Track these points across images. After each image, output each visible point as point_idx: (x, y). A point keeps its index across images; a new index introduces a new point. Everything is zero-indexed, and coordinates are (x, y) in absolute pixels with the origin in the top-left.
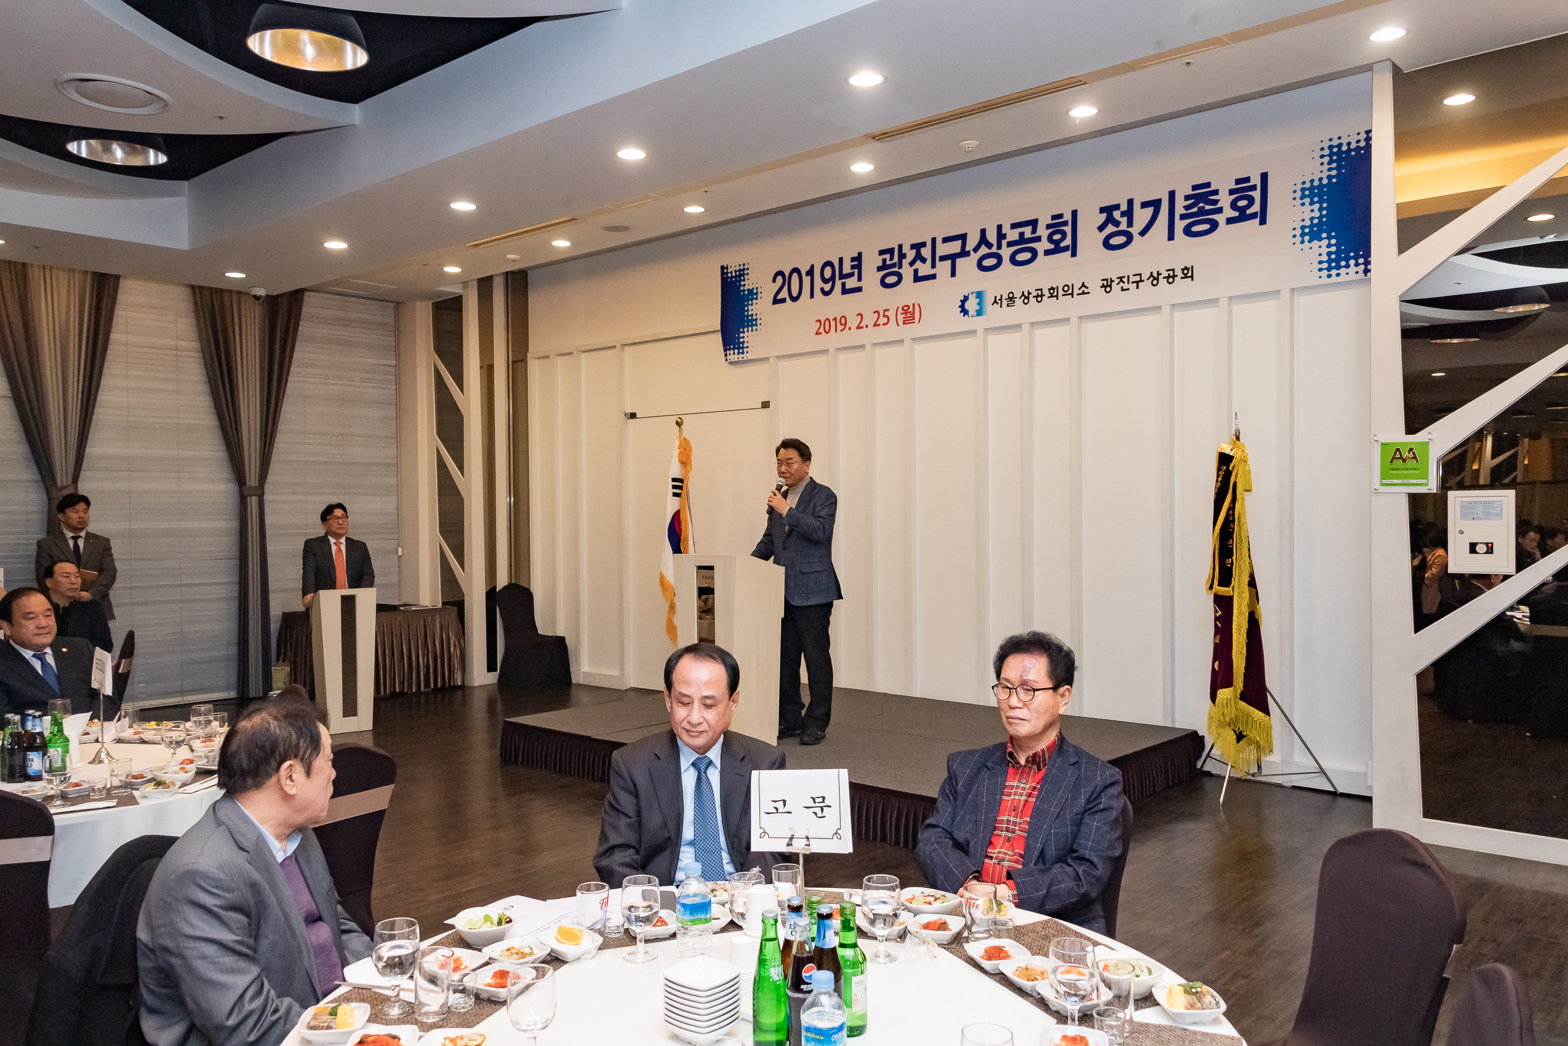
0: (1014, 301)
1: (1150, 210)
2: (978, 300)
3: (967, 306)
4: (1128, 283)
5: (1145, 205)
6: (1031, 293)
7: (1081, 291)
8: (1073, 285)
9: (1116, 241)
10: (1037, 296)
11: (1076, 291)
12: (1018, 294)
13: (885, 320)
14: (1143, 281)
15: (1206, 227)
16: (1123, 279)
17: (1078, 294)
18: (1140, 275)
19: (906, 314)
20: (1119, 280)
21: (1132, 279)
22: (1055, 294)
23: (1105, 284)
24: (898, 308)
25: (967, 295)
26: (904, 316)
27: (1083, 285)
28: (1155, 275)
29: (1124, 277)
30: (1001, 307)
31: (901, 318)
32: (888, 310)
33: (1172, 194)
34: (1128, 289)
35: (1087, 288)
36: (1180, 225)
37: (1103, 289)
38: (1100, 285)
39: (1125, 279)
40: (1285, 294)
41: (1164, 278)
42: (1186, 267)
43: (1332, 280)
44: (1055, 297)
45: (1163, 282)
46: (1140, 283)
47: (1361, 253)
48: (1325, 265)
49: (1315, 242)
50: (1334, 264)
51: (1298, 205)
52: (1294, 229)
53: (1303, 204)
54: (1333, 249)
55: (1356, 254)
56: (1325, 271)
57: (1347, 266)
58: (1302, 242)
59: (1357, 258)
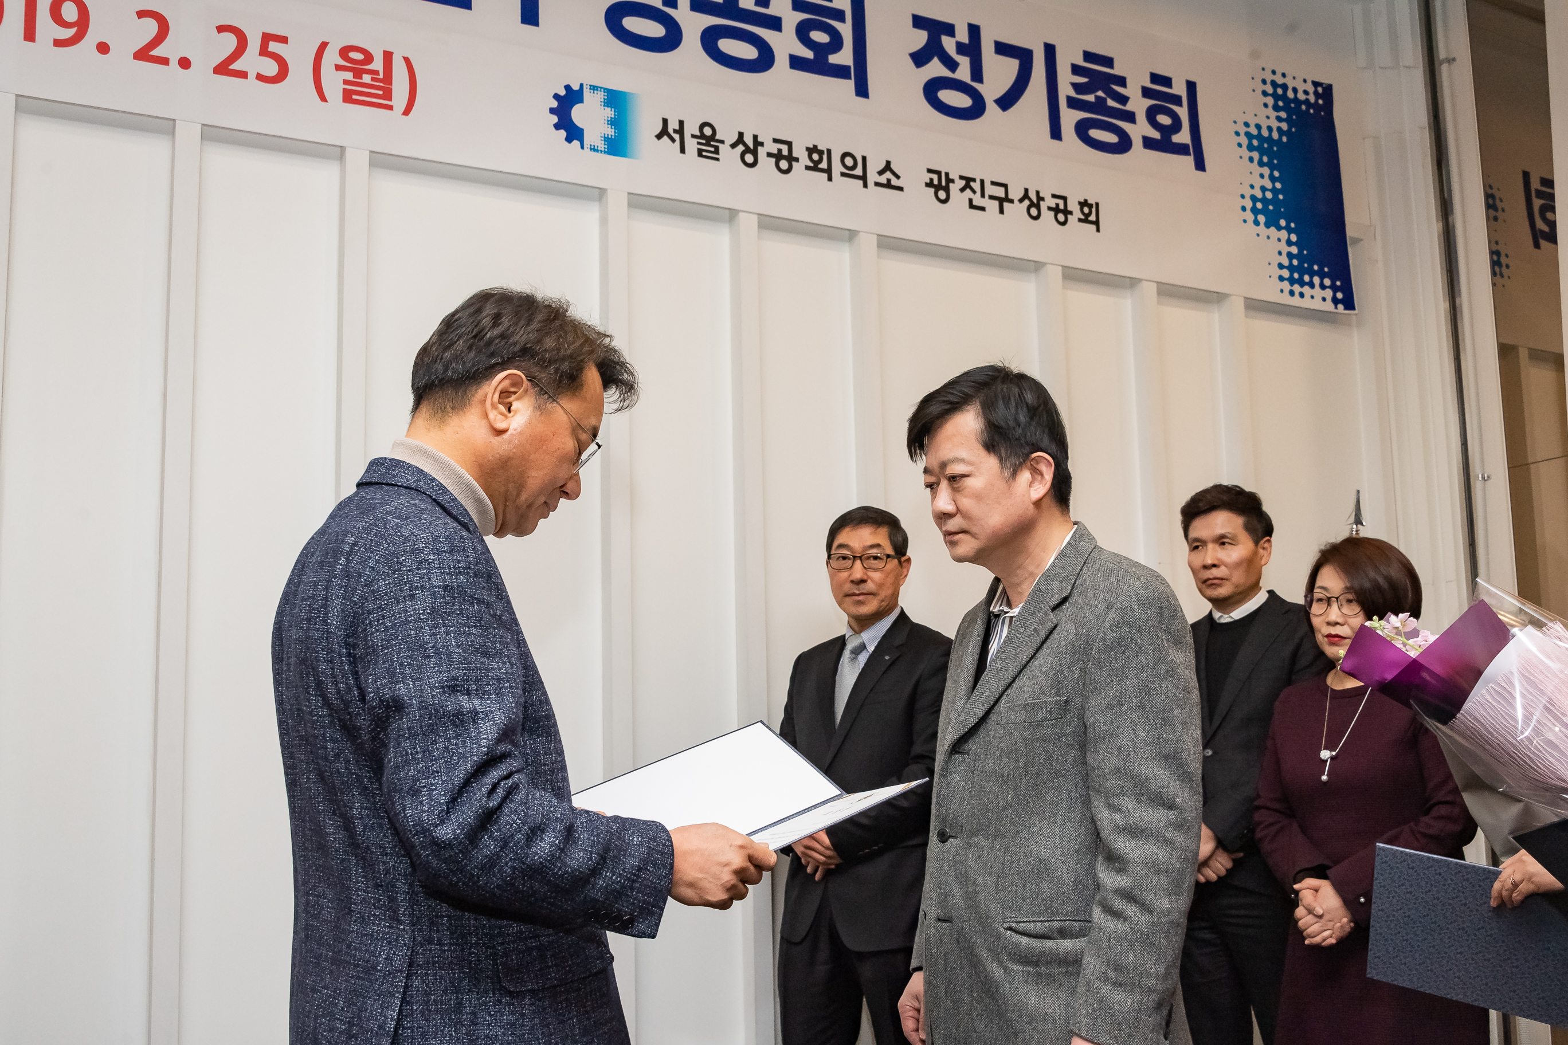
0: (717, 151)
1: (1011, 66)
2: (609, 113)
3: (578, 114)
4: (983, 195)
5: (1002, 49)
6: (762, 144)
7: (883, 179)
8: (864, 159)
9: (950, 97)
10: (778, 157)
11: (872, 177)
12: (727, 134)
13: (271, 68)
14: (1012, 201)
15: (1111, 138)
16: (972, 184)
17: (877, 184)
18: (1005, 186)
19: (358, 74)
20: (963, 183)
21: (990, 190)
22: (824, 165)
23: (936, 182)
24: (324, 45)
25: (576, 87)
26: (349, 76)
27: (888, 167)
28: (1033, 196)
29: (974, 180)
30: (683, 150)
31: (334, 81)
32: (284, 40)
33: (1050, 51)
34: (983, 209)
35: (898, 177)
36: (1070, 118)
37: (932, 190)
38: (928, 181)
39: (976, 186)
40: (1238, 305)
41: (1050, 209)
42: (1086, 201)
43: (1296, 301)
44: (822, 170)
45: (1047, 216)
46: (1006, 204)
47: (1326, 269)
48: (1286, 273)
49: (1273, 229)
50: (1296, 276)
51: (1246, 159)
52: (1243, 196)
53: (1251, 160)
54: (1294, 250)
55: (1321, 269)
56: (1286, 283)
57: (1312, 285)
58: (1256, 223)
59: (1322, 276)
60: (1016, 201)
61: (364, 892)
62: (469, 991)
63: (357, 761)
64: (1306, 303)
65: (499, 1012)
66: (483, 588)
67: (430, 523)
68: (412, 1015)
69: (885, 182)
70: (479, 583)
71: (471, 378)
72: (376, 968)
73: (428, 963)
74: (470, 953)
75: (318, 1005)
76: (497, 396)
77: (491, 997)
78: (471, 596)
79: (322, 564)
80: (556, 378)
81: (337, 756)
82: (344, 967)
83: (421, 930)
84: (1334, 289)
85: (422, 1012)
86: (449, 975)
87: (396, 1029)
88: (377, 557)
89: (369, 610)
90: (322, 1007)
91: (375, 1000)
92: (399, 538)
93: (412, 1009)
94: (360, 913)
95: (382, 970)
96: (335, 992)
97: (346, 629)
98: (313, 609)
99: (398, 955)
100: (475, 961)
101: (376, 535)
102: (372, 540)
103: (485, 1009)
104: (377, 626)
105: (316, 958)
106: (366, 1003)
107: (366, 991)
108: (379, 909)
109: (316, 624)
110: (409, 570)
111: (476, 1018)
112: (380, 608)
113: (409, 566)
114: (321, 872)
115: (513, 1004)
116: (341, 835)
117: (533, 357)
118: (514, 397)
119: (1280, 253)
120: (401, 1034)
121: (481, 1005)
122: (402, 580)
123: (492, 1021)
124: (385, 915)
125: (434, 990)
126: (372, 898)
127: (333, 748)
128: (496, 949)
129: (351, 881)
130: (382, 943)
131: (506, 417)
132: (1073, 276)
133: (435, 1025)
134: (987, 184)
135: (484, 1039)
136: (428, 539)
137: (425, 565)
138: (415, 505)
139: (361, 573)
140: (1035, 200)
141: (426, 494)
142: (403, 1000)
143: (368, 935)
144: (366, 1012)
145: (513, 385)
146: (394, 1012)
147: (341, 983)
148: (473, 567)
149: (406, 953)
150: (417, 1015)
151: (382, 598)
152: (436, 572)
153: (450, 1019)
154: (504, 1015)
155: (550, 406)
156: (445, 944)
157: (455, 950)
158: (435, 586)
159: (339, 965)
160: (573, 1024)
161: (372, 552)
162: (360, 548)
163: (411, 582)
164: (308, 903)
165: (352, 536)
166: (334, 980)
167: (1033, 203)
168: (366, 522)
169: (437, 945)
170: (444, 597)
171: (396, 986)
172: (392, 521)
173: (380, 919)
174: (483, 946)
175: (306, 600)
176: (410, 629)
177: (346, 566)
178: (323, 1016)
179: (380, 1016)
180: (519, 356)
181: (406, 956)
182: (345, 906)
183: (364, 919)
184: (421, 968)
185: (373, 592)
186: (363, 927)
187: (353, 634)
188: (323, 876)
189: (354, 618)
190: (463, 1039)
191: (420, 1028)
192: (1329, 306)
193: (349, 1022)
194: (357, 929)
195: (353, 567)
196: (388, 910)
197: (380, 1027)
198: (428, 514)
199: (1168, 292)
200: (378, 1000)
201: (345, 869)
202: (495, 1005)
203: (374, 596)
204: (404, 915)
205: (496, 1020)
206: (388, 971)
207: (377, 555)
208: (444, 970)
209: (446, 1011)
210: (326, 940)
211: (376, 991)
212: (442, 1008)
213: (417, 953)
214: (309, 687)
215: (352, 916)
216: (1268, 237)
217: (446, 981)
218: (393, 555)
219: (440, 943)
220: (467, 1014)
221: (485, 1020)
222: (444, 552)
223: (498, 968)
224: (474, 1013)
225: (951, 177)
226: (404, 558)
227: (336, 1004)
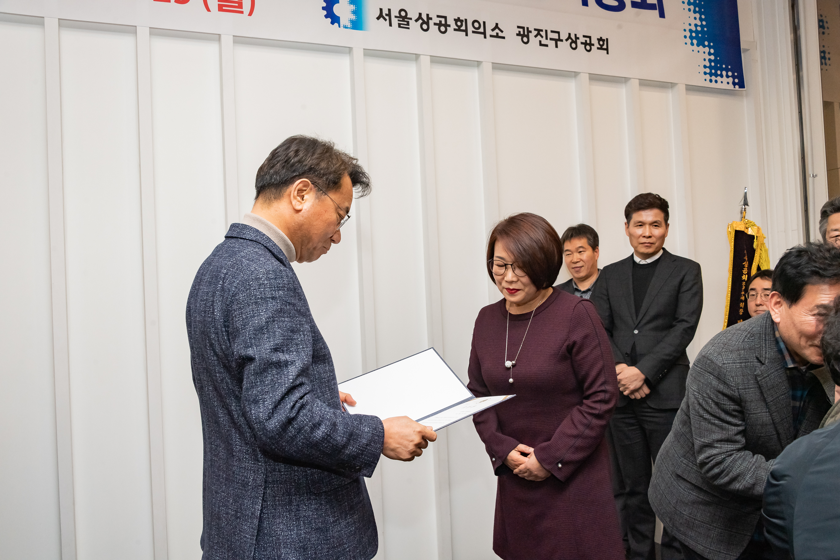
0: (407, 22)
3: (337, 9)
4: (547, 39)
6: (431, 18)
7: (494, 33)
8: (484, 23)
10: (439, 25)
11: (489, 32)
12: (414, 15)
14: (562, 41)
16: (541, 33)
17: (491, 36)
18: (558, 33)
20: (536, 32)
21: (551, 35)
22: (463, 28)
23: (522, 33)
27: (497, 26)
28: (573, 37)
29: (542, 31)
30: (389, 25)
34: (547, 46)
35: (502, 31)
37: (520, 37)
38: (518, 33)
39: (543, 34)
40: (682, 88)
41: (582, 43)
42: (601, 38)
43: (713, 85)
44: (463, 31)
45: (581, 47)
46: (558, 42)
47: (729, 67)
48: (708, 70)
49: (701, 47)
50: (713, 71)
51: (687, 10)
52: (685, 30)
53: (690, 10)
54: (712, 57)
55: (727, 67)
56: (708, 75)
57: (722, 76)
58: (692, 44)
59: (727, 70)
60: (564, 41)
61: (240, 446)
62: (295, 494)
63: (232, 383)
64: (719, 86)
65: (310, 503)
66: (292, 296)
67: (264, 263)
68: (267, 507)
69: (495, 34)
70: (290, 294)
71: (283, 184)
72: (248, 484)
73: (274, 481)
74: (295, 475)
75: (219, 501)
76: (296, 192)
77: (305, 497)
78: (286, 302)
79: (210, 283)
80: (326, 183)
81: (222, 380)
82: (231, 483)
83: (270, 465)
84: (734, 77)
85: (272, 505)
86: (285, 486)
87: (260, 514)
88: (238, 281)
89: (235, 309)
90: (222, 502)
91: (248, 501)
92: (249, 272)
93: (267, 504)
94: (238, 457)
95: (251, 485)
96: (228, 495)
97: (224, 318)
98: (207, 306)
99: (259, 478)
100: (297, 479)
101: (237, 270)
102: (235, 272)
103: (303, 503)
104: (238, 318)
105: (217, 476)
106: (244, 501)
107: (243, 496)
108: (248, 455)
109: (208, 314)
110: (255, 289)
111: (299, 507)
112: (240, 308)
113: (255, 287)
114: (218, 434)
115: (316, 499)
116: (227, 418)
117: (314, 172)
118: (305, 192)
119: (705, 60)
120: (263, 517)
121: (301, 501)
122: (251, 294)
123: (307, 508)
124: (251, 458)
125: (278, 495)
126: (244, 449)
127: (219, 376)
128: (307, 472)
129: (232, 441)
130: (250, 472)
131: (301, 203)
132: (595, 78)
133: (279, 512)
134: (549, 32)
135: (303, 518)
136: (264, 272)
137: (262, 286)
138: (256, 252)
139: (230, 289)
140: (574, 39)
141: (261, 244)
142: (263, 500)
143: (243, 468)
144: (244, 506)
145: (304, 186)
146: (259, 506)
147: (231, 491)
148: (286, 286)
149: (263, 477)
150: (270, 507)
151: (241, 304)
152: (268, 290)
153: (286, 508)
154: (313, 505)
155: (323, 197)
156: (282, 472)
157: (287, 474)
158: (267, 298)
159: (229, 482)
160: (345, 505)
161: (235, 279)
162: (229, 276)
163: (256, 296)
164: (211, 448)
165: (225, 269)
166: (227, 489)
167: (573, 41)
168: (232, 262)
169: (278, 472)
170: (272, 303)
171: (259, 493)
172: (245, 262)
173: (249, 460)
174: (301, 471)
175: (203, 301)
176: (255, 320)
177: (223, 285)
178: (222, 506)
179: (252, 508)
180: (308, 172)
181: (263, 478)
182: (230, 452)
183: (240, 460)
184: (271, 484)
185: (237, 300)
186: (240, 464)
187: (228, 320)
188: (218, 436)
189: (228, 312)
190: (293, 518)
191: (272, 513)
192: (731, 87)
193: (235, 511)
194: (237, 465)
195: (226, 286)
196: (253, 456)
197: (252, 514)
198: (263, 257)
199: (645, 83)
200: (250, 500)
201: (229, 435)
202: (308, 500)
203: (237, 302)
204: (261, 458)
205: (308, 508)
206: (255, 486)
207: (238, 280)
208: (282, 484)
209: (284, 505)
210: (222, 468)
211: (248, 496)
212: (282, 503)
213: (269, 477)
214: (206, 345)
215: (234, 458)
216: (698, 52)
217: (283, 490)
218: (246, 280)
219: (280, 471)
220: (294, 506)
221: (303, 508)
222: (272, 279)
223: (308, 482)
224: (298, 505)
225: (530, 30)
226: (252, 283)
227: (229, 501)
